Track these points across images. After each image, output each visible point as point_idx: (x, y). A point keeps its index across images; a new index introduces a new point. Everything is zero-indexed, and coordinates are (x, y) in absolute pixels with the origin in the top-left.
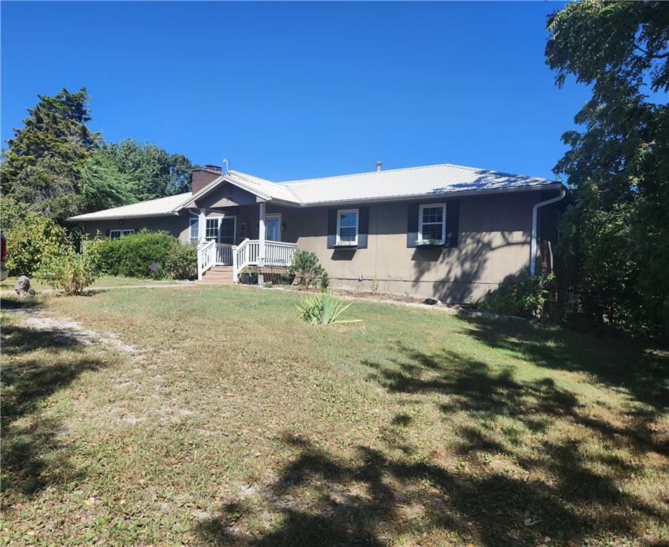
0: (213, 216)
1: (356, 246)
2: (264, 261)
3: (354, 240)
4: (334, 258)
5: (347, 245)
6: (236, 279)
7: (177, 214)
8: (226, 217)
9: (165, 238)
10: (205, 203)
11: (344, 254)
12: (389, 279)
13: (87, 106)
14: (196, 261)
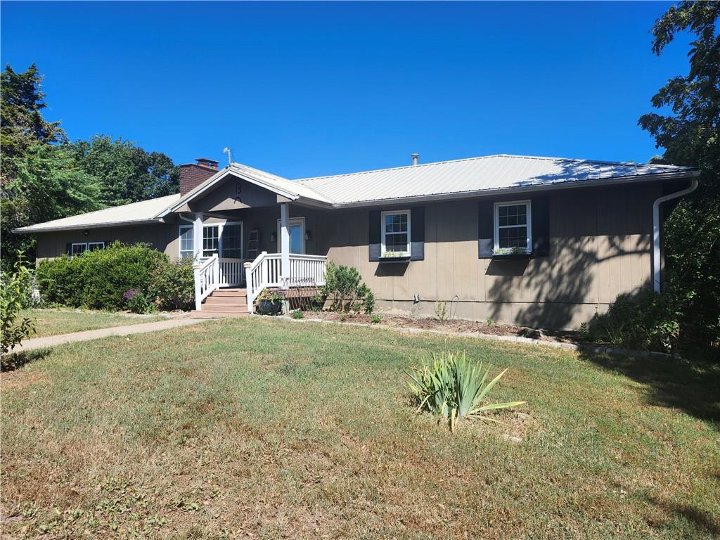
0: (211, 223)
1: (409, 258)
2: (289, 281)
3: (406, 250)
4: (379, 273)
5: (398, 256)
6: (251, 308)
7: (161, 220)
8: (230, 224)
9: (146, 254)
10: (201, 206)
11: (393, 268)
12: (456, 299)
13: (40, 88)
14: (192, 284)
